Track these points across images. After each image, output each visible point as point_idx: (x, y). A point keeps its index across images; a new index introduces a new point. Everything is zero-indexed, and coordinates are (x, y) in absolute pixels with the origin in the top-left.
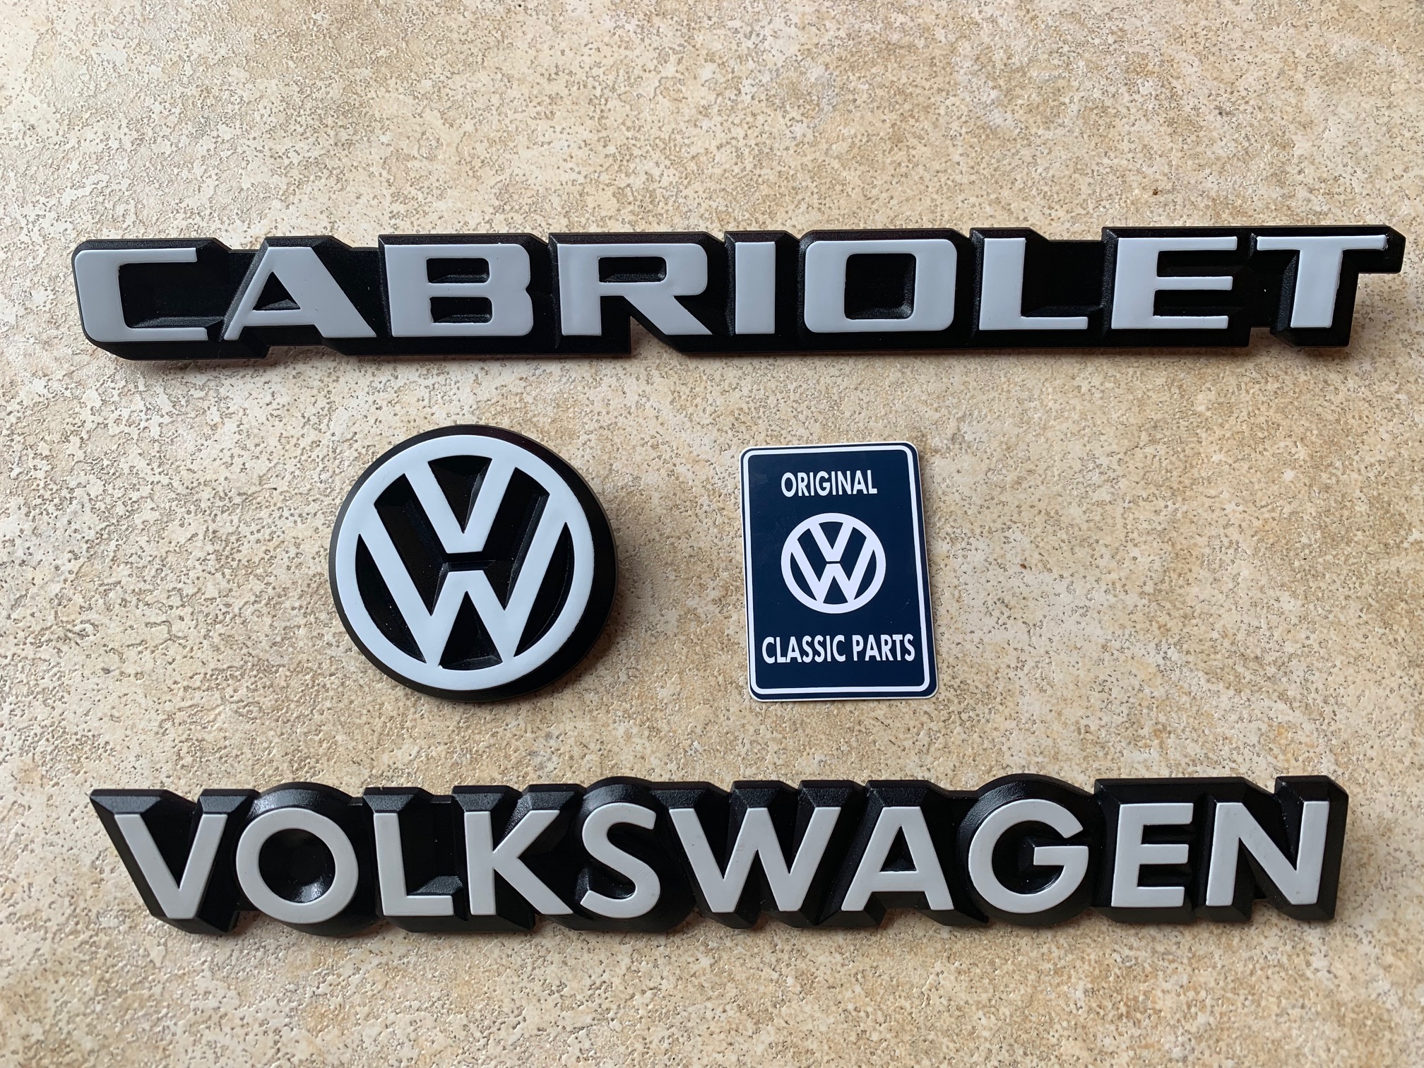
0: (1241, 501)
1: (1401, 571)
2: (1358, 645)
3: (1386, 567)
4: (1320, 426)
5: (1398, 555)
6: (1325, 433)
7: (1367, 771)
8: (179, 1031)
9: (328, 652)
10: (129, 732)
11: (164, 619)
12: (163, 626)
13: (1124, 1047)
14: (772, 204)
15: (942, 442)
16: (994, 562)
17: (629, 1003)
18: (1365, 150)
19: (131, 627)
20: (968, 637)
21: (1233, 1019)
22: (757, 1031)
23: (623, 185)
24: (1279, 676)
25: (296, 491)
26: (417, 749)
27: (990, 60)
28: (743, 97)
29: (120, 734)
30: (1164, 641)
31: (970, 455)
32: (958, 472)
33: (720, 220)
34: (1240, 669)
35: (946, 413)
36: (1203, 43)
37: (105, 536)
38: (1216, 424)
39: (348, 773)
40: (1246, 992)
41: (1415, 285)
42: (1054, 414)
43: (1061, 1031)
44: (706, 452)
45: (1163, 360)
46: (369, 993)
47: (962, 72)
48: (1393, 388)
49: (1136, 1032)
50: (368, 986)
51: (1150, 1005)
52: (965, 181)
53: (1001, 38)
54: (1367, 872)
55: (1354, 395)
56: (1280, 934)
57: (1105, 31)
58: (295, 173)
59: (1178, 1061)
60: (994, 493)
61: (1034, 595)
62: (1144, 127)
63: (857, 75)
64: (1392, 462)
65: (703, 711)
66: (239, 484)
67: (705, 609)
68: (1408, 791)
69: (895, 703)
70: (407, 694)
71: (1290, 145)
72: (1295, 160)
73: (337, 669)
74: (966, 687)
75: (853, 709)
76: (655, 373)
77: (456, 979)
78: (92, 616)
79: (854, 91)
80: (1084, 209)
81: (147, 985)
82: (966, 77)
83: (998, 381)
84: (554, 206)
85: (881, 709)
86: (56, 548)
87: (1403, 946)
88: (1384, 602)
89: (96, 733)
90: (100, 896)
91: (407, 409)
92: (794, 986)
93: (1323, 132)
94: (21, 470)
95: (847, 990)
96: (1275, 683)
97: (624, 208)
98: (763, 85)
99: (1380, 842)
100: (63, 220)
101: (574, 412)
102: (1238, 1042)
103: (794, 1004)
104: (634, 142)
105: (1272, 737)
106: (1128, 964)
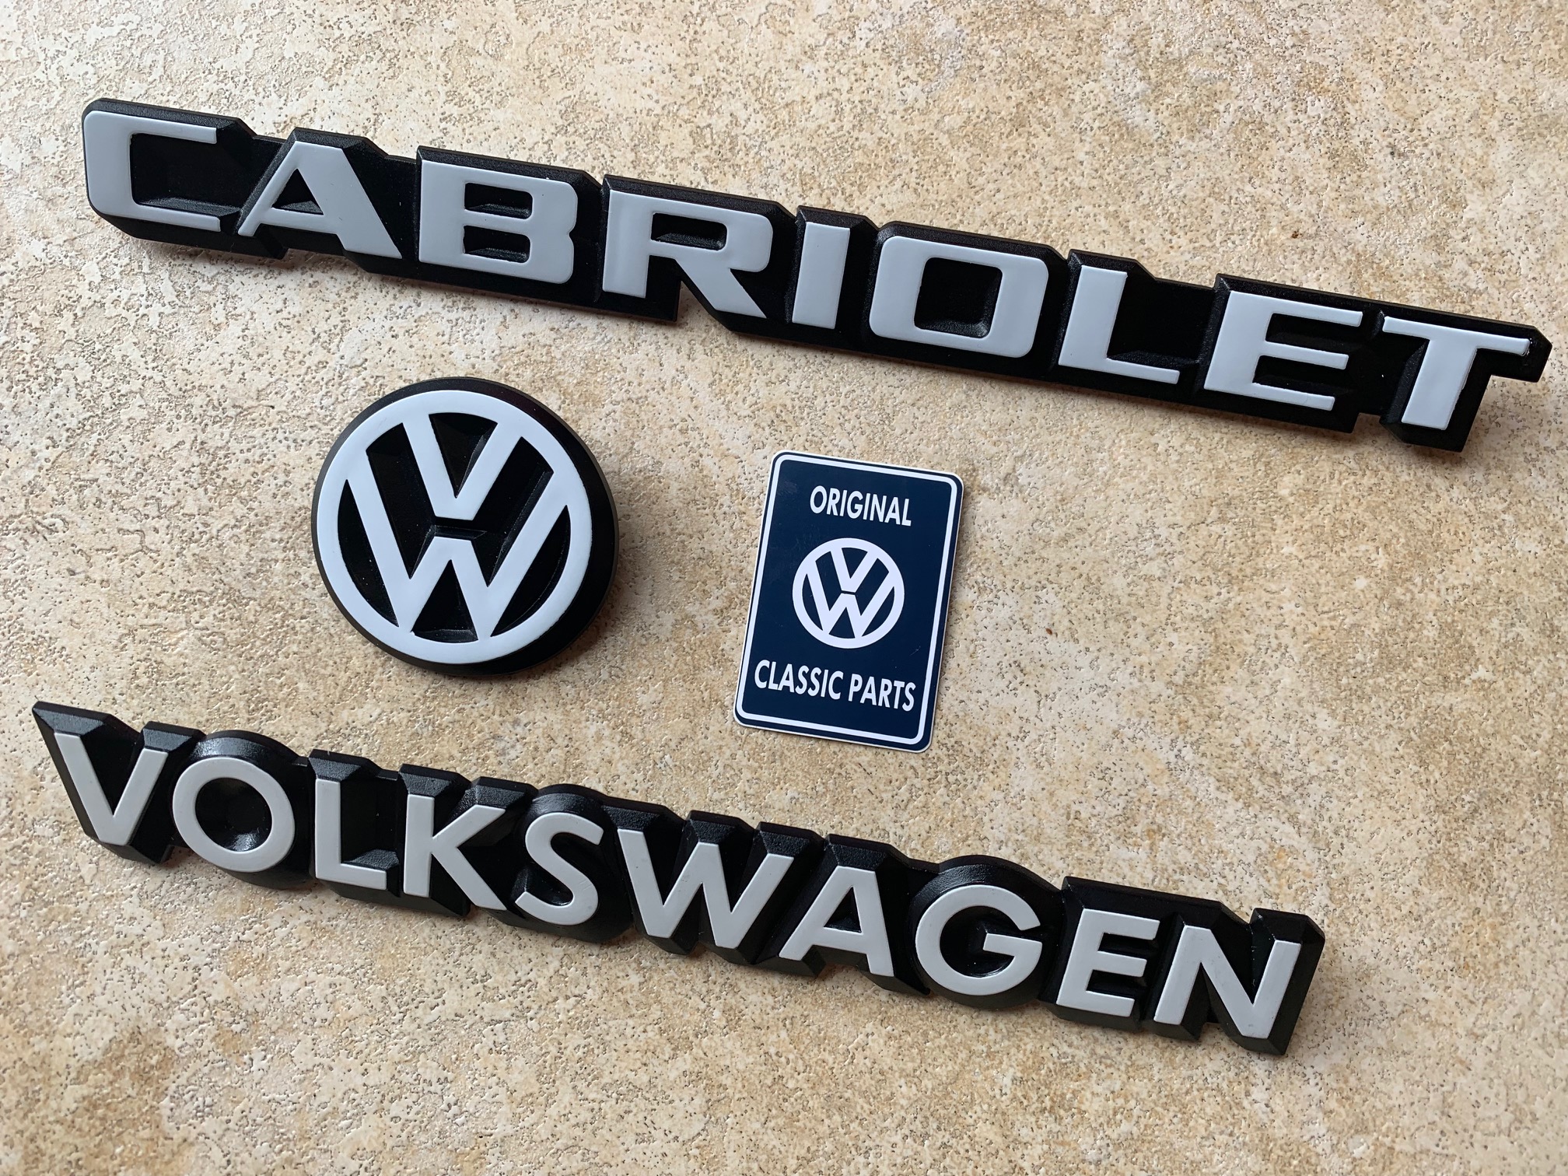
0: (1302, 602)
1: (1454, 708)
2: (1386, 779)
3: (1439, 702)
4: (1409, 534)
5: (1456, 691)
6: (1412, 543)
7: (1361, 912)
8: (100, 951)
9: (303, 593)
10: (86, 641)
11: (138, 528)
12: (135, 535)
13: (1040, 1139)
14: (864, 175)
15: (993, 480)
16: (1019, 622)
17: (551, 1005)
18: (1545, 225)
19: (103, 530)
20: (974, 696)
21: (1157, 1133)
22: (674, 1057)
23: (702, 125)
24: (1294, 797)
25: (294, 413)
26: (378, 711)
27: (1146, 44)
28: (857, 42)
29: (77, 641)
30: (1181, 737)
31: (1020, 500)
32: (1003, 516)
33: (803, 184)
34: (1255, 782)
35: (1005, 449)
36: (1394, 64)
37: (88, 427)
38: (1296, 513)
39: (305, 723)
40: (1177, 1109)
41: (1558, 393)
42: (1122, 470)
43: (979, 1113)
44: (737, 446)
45: (1256, 431)
46: (294, 949)
47: (1111, 53)
48: (1501, 507)
49: (1055, 1128)
50: (294, 941)
51: (1076, 1103)
52: (1085, 185)
53: (1164, 19)
54: (1333, 1014)
55: (1455, 507)
56: (1226, 1059)
57: (1287, 31)
58: (344, 48)
59: (1090, 1163)
60: (1037, 547)
61: (1053, 664)
62: (1301, 154)
63: (991, 37)
64: (1476, 588)
65: (681, 725)
66: (234, 395)
67: (704, 618)
68: (1398, 940)
69: (882, 752)
70: (377, 652)
71: (1460, 204)
72: (1462, 224)
73: (309, 613)
74: (960, 749)
75: (837, 750)
76: (698, 348)
77: (381, 950)
78: (63, 511)
79: (982, 57)
80: (1211, 241)
81: (74, 899)
82: (1112, 60)
83: (1068, 423)
84: (623, 136)
85: (866, 756)
86: (35, 431)
87: (1350, 1094)
88: (1426, 738)
89: (54, 636)
90: (38, 803)
91: (425, 342)
92: (720, 1020)
93: (1504, 195)
94: (8, 339)
95: (772, 1033)
96: (1287, 804)
97: (699, 151)
98: (882, 32)
99: (1354, 986)
100: (85, 61)
101: (604, 377)
102: (1156, 1156)
103: (716, 1037)
104: (724, 75)
105: (1271, 859)
106: (1063, 1061)
